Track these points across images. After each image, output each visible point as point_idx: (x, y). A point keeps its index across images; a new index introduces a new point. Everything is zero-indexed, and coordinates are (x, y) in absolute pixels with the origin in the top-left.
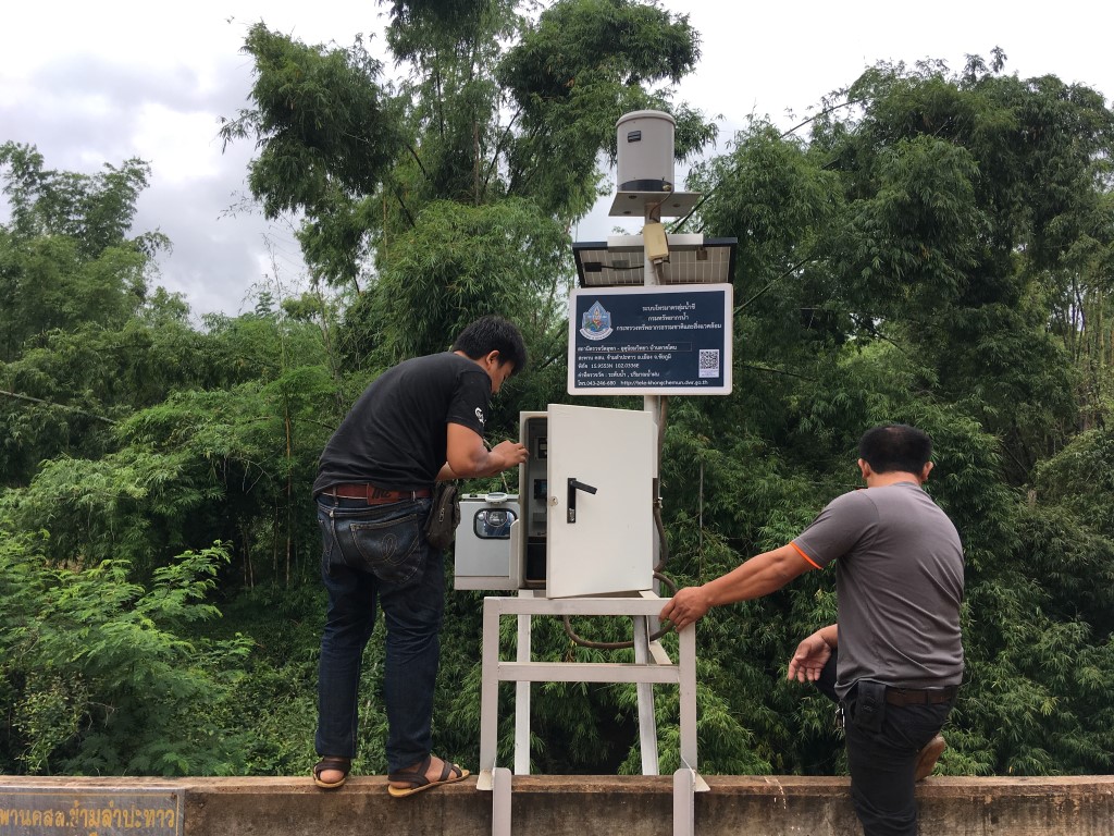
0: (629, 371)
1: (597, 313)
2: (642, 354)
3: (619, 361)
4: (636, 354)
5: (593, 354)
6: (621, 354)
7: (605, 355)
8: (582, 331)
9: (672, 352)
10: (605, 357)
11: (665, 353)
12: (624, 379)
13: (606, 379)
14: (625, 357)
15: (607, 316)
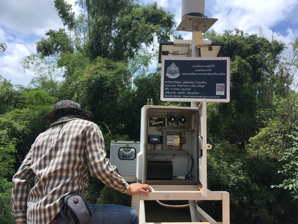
0: (186, 91)
1: (173, 67)
2: (192, 85)
3: (182, 87)
4: (190, 84)
5: (172, 84)
6: (183, 85)
7: (176, 84)
8: (167, 75)
9: (205, 84)
11: (202, 85)
12: (184, 95)
13: (177, 94)
14: (185, 86)
15: (177, 69)
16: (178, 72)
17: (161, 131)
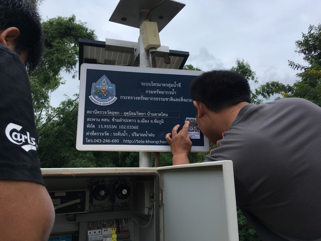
0: (130, 131)
1: (104, 84)
2: (141, 118)
3: (122, 123)
4: (137, 118)
5: (100, 117)
6: (124, 118)
7: (110, 117)
8: (91, 98)
9: (165, 118)
10: (111, 120)
11: (159, 119)
12: (126, 138)
13: (111, 137)
14: (126, 121)
15: (112, 87)
16: (114, 93)
17: (75, 220)
